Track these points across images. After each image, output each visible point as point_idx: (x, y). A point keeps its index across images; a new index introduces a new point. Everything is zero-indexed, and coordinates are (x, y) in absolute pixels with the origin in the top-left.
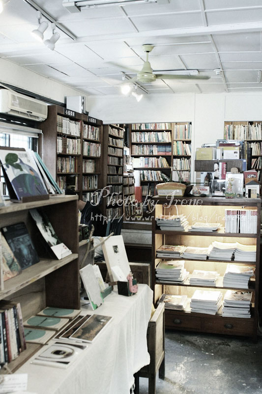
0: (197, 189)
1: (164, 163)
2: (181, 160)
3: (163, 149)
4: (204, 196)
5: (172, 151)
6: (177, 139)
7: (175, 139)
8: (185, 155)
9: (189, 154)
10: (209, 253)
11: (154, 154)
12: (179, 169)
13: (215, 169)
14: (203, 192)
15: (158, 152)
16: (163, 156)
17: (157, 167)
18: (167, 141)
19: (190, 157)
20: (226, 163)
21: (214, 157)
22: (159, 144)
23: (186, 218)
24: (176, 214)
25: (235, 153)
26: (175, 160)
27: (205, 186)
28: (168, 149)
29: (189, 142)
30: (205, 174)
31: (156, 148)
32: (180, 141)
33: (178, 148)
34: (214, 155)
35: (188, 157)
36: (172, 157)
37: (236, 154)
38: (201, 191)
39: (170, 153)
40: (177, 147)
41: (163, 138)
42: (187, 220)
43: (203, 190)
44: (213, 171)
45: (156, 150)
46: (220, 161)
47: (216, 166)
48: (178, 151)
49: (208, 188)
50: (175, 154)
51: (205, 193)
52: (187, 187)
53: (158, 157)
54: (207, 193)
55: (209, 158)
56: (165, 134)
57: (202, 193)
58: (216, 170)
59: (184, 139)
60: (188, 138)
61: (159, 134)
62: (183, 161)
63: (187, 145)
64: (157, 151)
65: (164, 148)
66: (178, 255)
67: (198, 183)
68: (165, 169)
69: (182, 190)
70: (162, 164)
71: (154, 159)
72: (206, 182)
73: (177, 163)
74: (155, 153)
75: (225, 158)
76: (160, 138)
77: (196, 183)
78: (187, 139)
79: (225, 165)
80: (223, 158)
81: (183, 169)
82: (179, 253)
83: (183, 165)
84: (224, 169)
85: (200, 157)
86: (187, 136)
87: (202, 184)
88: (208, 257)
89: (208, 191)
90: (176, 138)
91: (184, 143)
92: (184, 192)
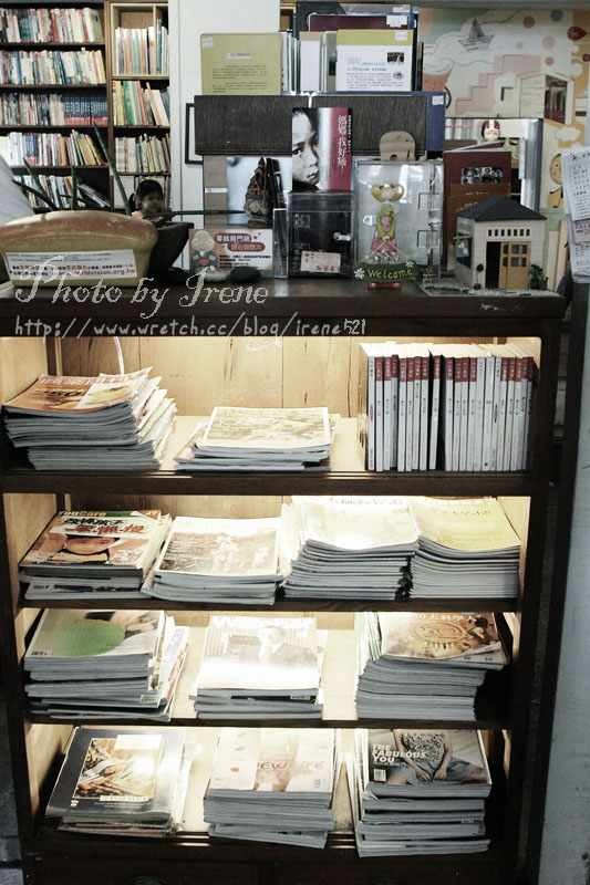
0: (211, 243)
1: (85, 151)
2: (137, 141)
3: (80, 106)
4: (251, 277)
5: (110, 114)
6: (125, 75)
7: (117, 73)
8: (151, 126)
9: (162, 121)
10: (286, 571)
11: (54, 123)
12: (132, 168)
13: (295, 141)
14: (240, 259)
15: (67, 115)
16: (81, 130)
17: (64, 164)
18: (94, 81)
19: (168, 130)
20: (350, 112)
21: (288, 82)
22: (68, 92)
23: (161, 386)
24: (115, 371)
25: (392, 57)
26: (119, 143)
27: (251, 225)
28: (97, 107)
29: (162, 85)
30: (249, 166)
31: (60, 105)
32: (134, 80)
33: (127, 104)
34: (287, 68)
35: (162, 133)
36: (111, 132)
37: (395, 67)
38: (231, 254)
39: (105, 119)
40: (125, 100)
41: (79, 71)
42: (168, 396)
43: (243, 245)
44: (288, 152)
45: (58, 112)
46: (321, 101)
47: (300, 126)
48: (127, 115)
49: (266, 236)
50: (119, 121)
51: (253, 263)
52: (161, 234)
53: (65, 131)
54: (262, 262)
55: (263, 85)
56: (85, 55)
57: (239, 263)
58: (301, 146)
59: (143, 75)
60: (159, 70)
61: (67, 57)
62: (144, 144)
63: (156, 92)
64: (61, 115)
65: (84, 105)
66: (133, 583)
67: (216, 212)
68: (90, 170)
69: (137, 252)
70: (80, 156)
71: (53, 140)
72: (256, 206)
73: (126, 151)
74: (58, 119)
75: (343, 84)
76: (71, 72)
77: (205, 213)
78: (154, 75)
79: (343, 119)
80: (331, 84)
81: (145, 171)
82: (137, 574)
83: (144, 159)
84: (342, 141)
85: (222, 83)
86: (154, 65)
87: (237, 219)
88: (280, 593)
89: (269, 250)
90: (121, 70)
91: (145, 87)
92: (146, 258)
